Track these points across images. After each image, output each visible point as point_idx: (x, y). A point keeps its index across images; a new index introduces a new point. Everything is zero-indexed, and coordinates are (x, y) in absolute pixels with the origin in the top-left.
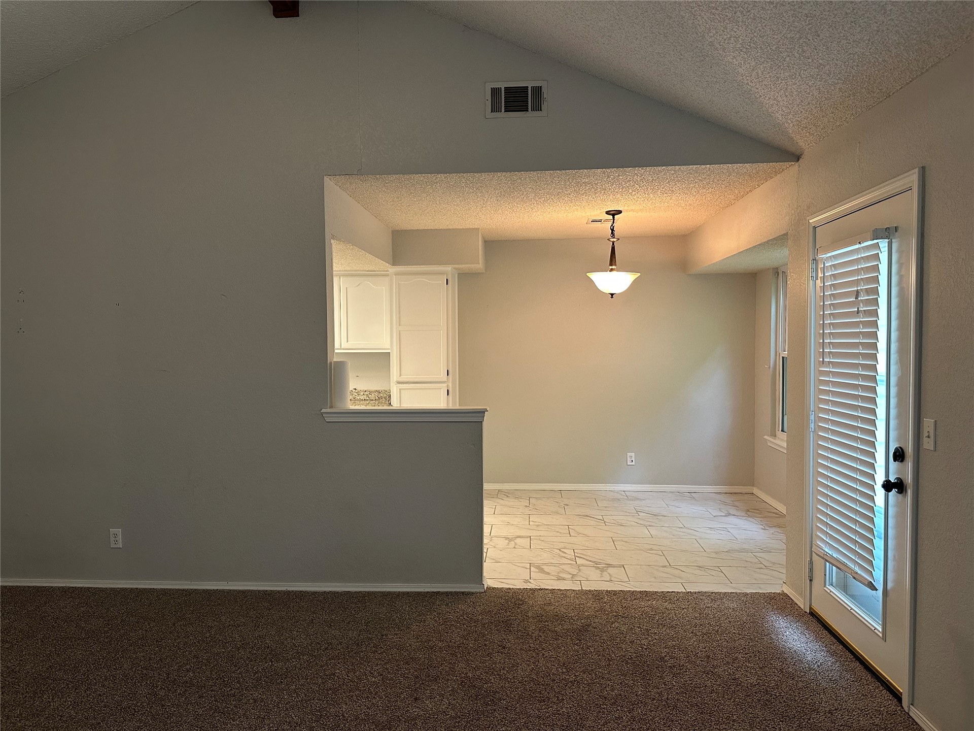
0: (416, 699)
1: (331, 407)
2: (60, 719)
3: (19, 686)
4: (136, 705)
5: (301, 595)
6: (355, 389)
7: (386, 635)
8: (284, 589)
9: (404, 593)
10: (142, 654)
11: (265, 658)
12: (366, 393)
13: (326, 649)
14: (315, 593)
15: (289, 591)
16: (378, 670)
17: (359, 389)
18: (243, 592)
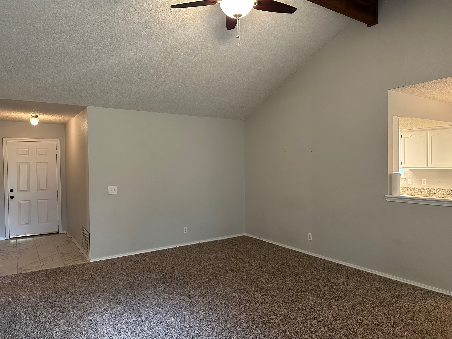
0: (393, 327)
1: (391, 194)
2: (272, 286)
3: (268, 274)
4: (293, 290)
5: (375, 276)
6: (438, 188)
7: (400, 301)
8: (369, 271)
9: (424, 289)
10: (304, 277)
11: (343, 292)
12: (445, 190)
13: (369, 297)
14: (380, 277)
15: (370, 273)
16: (385, 311)
17: (440, 188)
18: (352, 268)
